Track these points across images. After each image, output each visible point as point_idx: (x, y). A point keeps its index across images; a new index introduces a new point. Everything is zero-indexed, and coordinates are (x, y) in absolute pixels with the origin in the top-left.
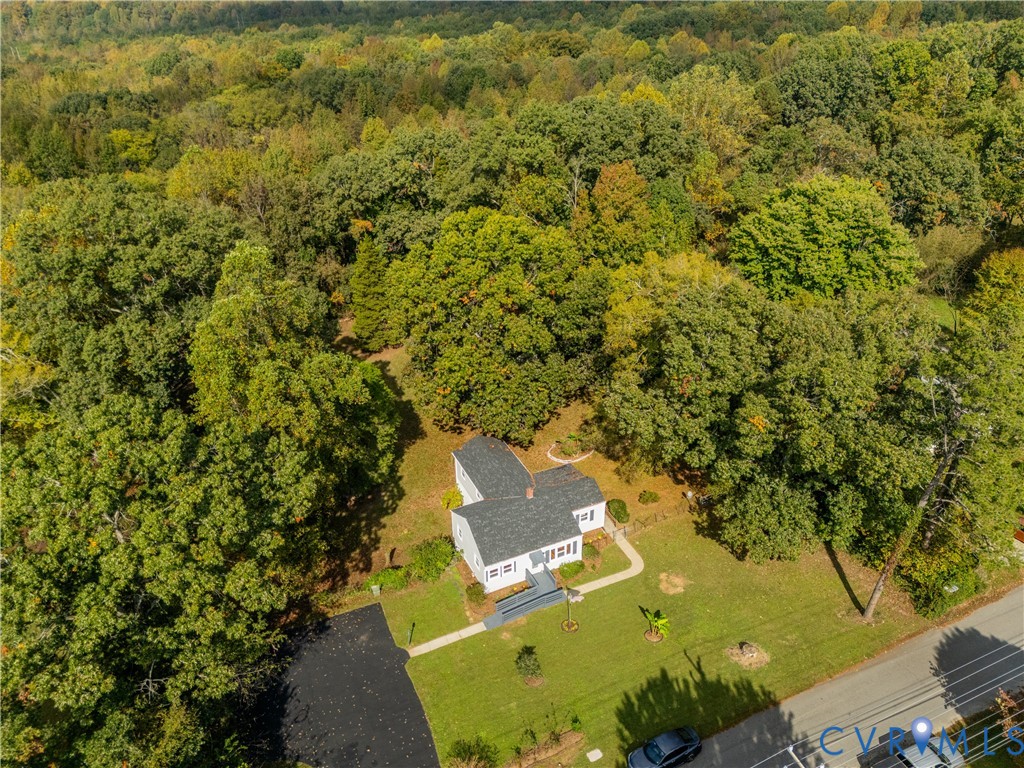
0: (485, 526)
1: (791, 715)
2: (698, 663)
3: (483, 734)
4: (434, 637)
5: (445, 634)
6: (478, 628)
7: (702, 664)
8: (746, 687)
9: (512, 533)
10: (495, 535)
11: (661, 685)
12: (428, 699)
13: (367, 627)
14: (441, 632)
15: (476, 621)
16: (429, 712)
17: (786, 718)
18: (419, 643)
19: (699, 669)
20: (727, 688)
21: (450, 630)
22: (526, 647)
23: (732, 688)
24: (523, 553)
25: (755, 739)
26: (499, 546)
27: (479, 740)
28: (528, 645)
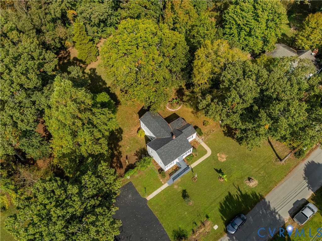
0: (162, 152)
1: (269, 202)
2: (238, 188)
3: (180, 226)
4: (153, 192)
5: (156, 190)
6: (166, 185)
7: (240, 188)
8: (254, 195)
9: (171, 152)
10: (166, 155)
11: (229, 198)
12: (159, 216)
13: (130, 192)
14: (155, 189)
15: (165, 183)
16: (161, 221)
17: (268, 203)
18: (149, 195)
19: (239, 190)
20: (249, 196)
21: (157, 188)
22: (183, 190)
23: (251, 196)
24: (176, 159)
25: (261, 213)
26: (168, 158)
27: (180, 228)
28: (184, 189)
